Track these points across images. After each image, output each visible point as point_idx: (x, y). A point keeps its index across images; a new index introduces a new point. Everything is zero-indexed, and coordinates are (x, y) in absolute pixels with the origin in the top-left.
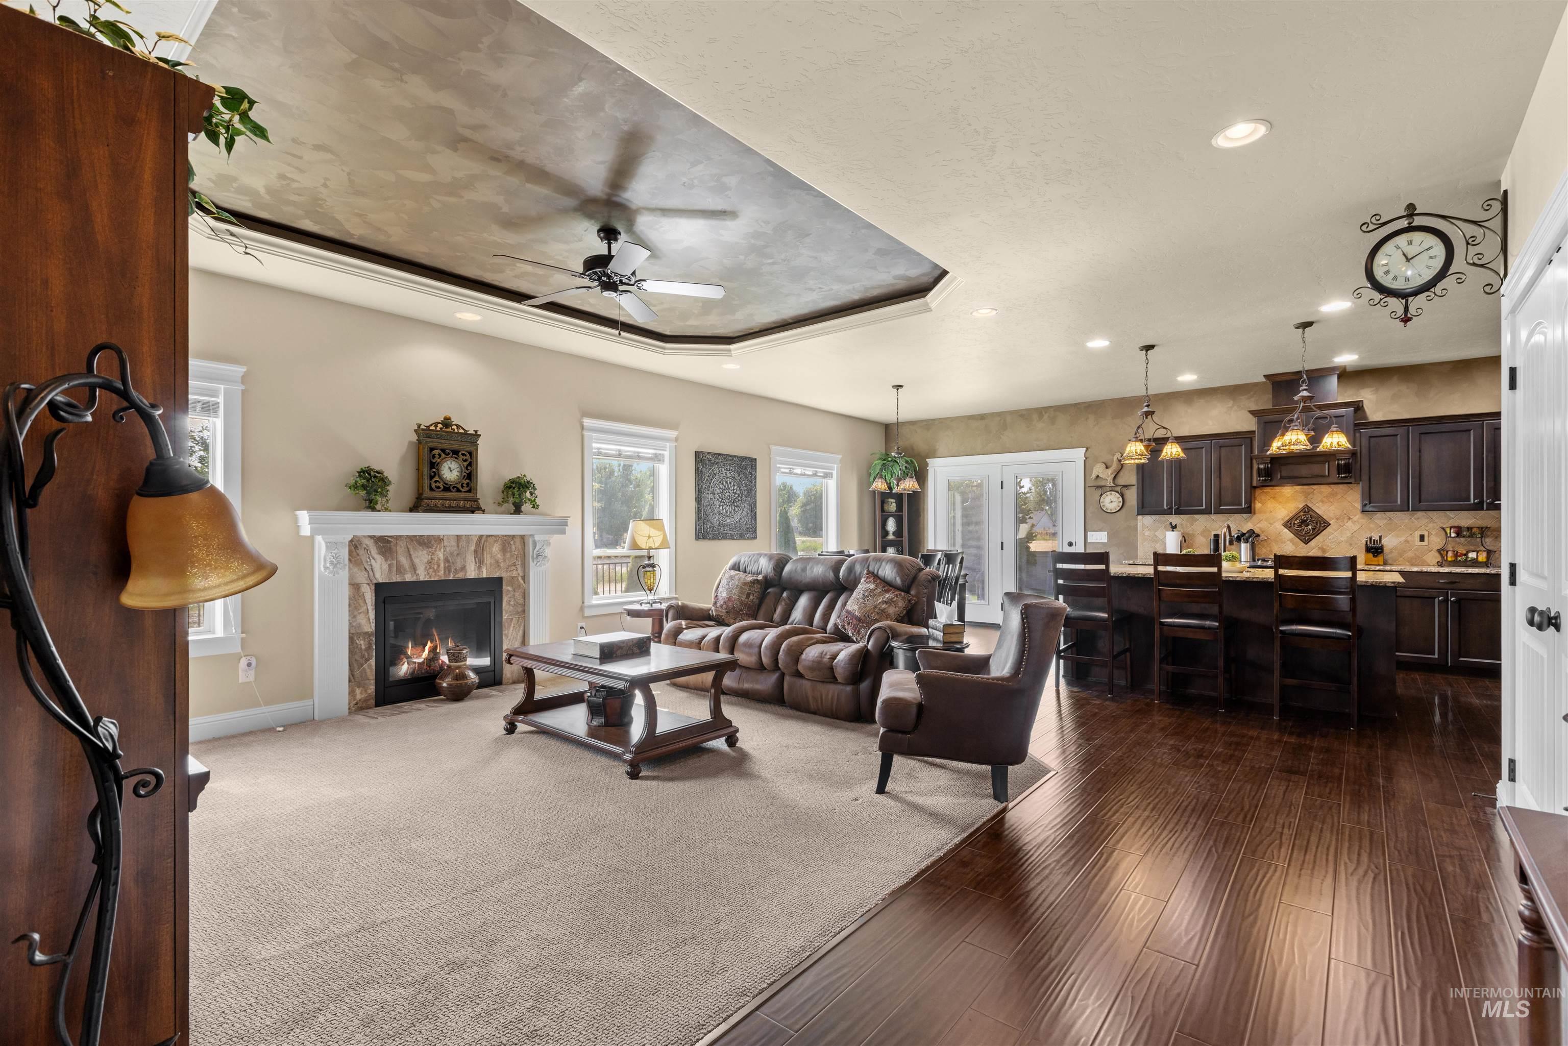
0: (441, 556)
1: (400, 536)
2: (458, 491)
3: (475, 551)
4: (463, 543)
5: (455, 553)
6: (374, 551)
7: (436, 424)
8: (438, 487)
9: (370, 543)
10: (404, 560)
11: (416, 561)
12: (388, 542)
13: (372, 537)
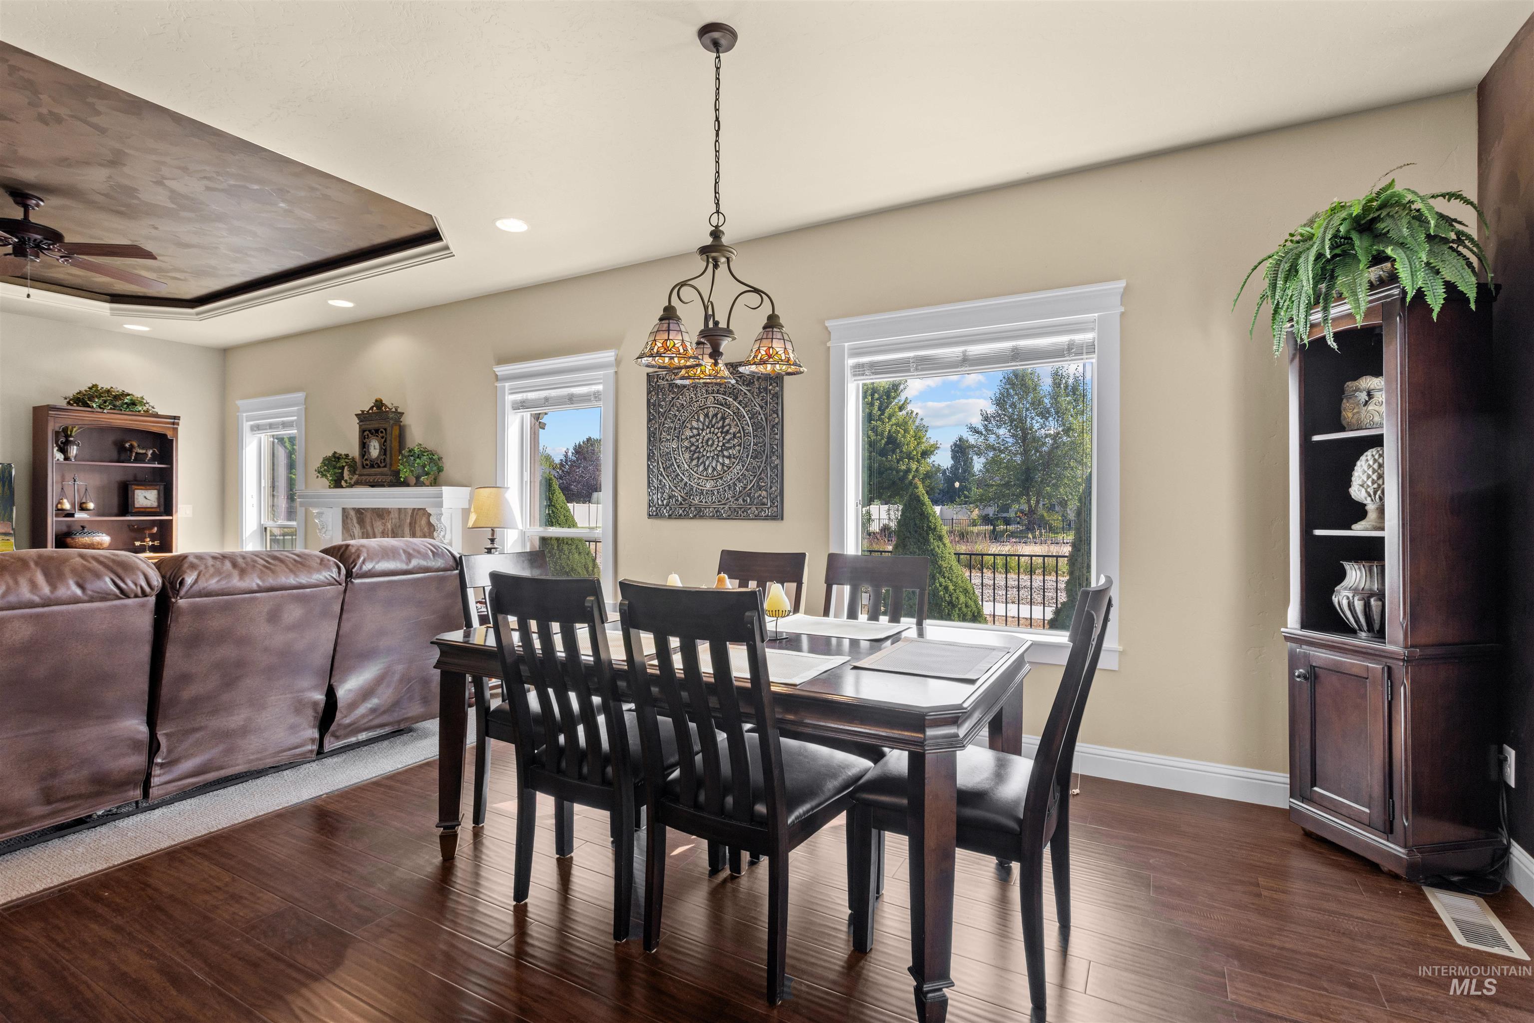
0: (389, 527)
1: (368, 508)
2: (379, 467)
3: (410, 524)
4: (402, 516)
5: (398, 524)
6: (355, 521)
7: (372, 408)
8: (367, 465)
9: (352, 513)
10: (369, 528)
11: (376, 530)
12: (362, 513)
13: (354, 509)
